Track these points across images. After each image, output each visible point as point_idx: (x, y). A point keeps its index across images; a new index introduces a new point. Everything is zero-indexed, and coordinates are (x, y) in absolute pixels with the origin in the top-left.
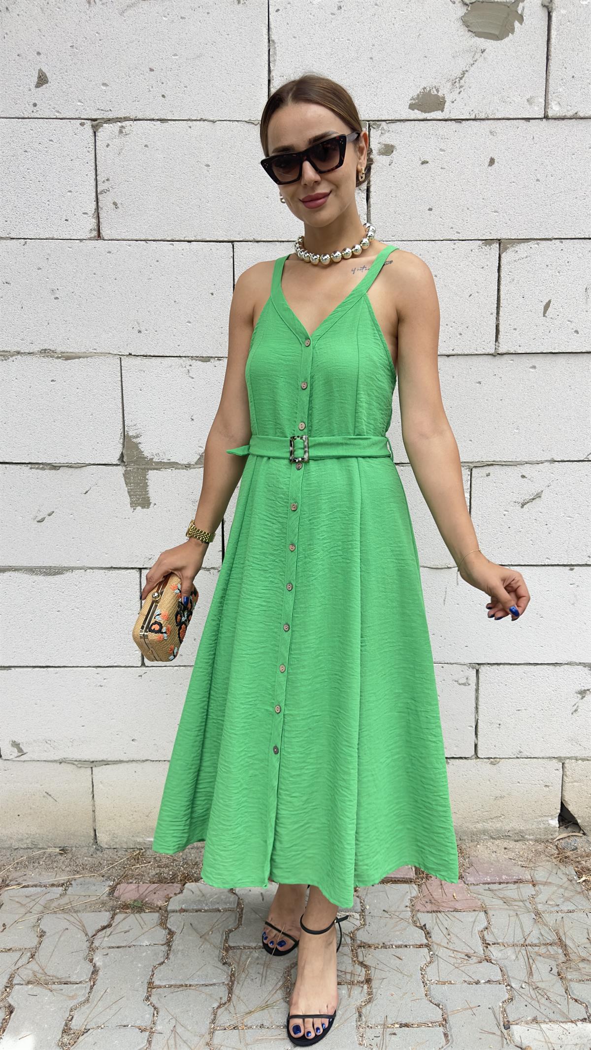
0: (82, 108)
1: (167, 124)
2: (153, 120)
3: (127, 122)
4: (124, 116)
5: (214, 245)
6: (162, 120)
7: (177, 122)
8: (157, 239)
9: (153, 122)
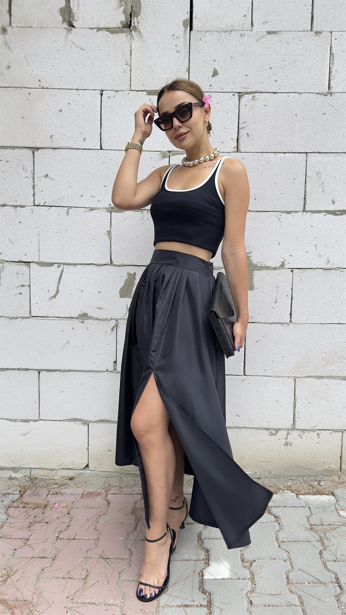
0: (234, 87)
1: (277, 94)
2: (270, 93)
3: (257, 94)
4: (255, 91)
5: (297, 155)
6: (274, 93)
7: (281, 94)
8: (268, 152)
9: (270, 94)
